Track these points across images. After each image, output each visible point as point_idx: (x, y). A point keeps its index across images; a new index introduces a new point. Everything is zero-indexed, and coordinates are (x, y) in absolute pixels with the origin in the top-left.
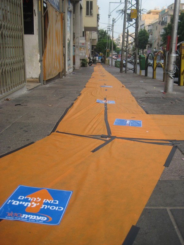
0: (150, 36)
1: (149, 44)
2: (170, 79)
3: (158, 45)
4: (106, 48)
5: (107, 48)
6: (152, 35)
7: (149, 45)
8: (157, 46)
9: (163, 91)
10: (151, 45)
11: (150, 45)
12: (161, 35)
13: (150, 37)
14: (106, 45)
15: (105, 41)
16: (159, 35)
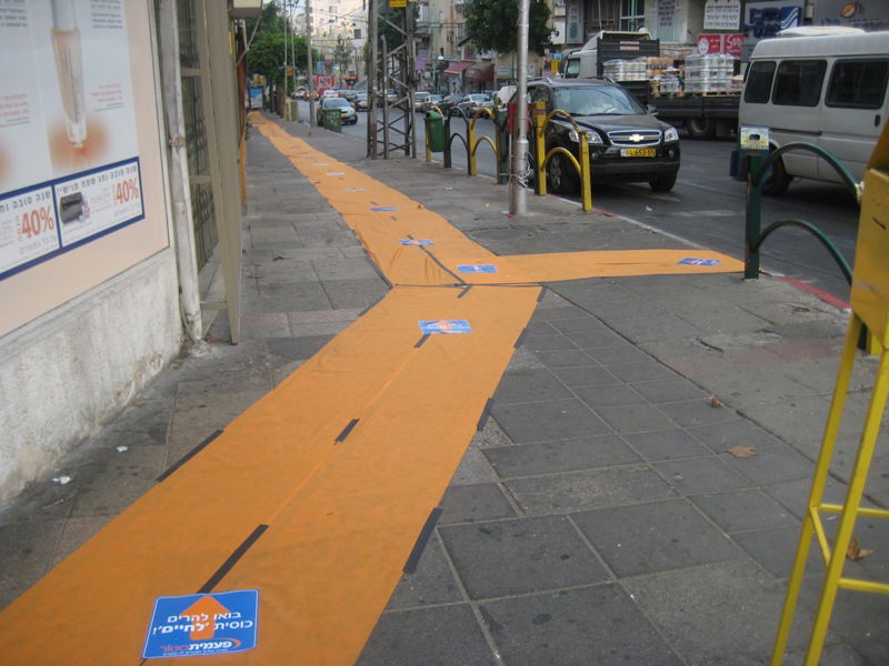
0: (422, 10)
1: (418, 36)
2: (521, 187)
3: (450, 39)
4: (281, 63)
5: (285, 63)
6: (426, 4)
7: (420, 40)
8: (449, 43)
9: (507, 212)
10: (427, 40)
11: (424, 39)
12: (457, 6)
13: (421, 12)
14: (283, 53)
15: (276, 41)
16: (452, 8)
